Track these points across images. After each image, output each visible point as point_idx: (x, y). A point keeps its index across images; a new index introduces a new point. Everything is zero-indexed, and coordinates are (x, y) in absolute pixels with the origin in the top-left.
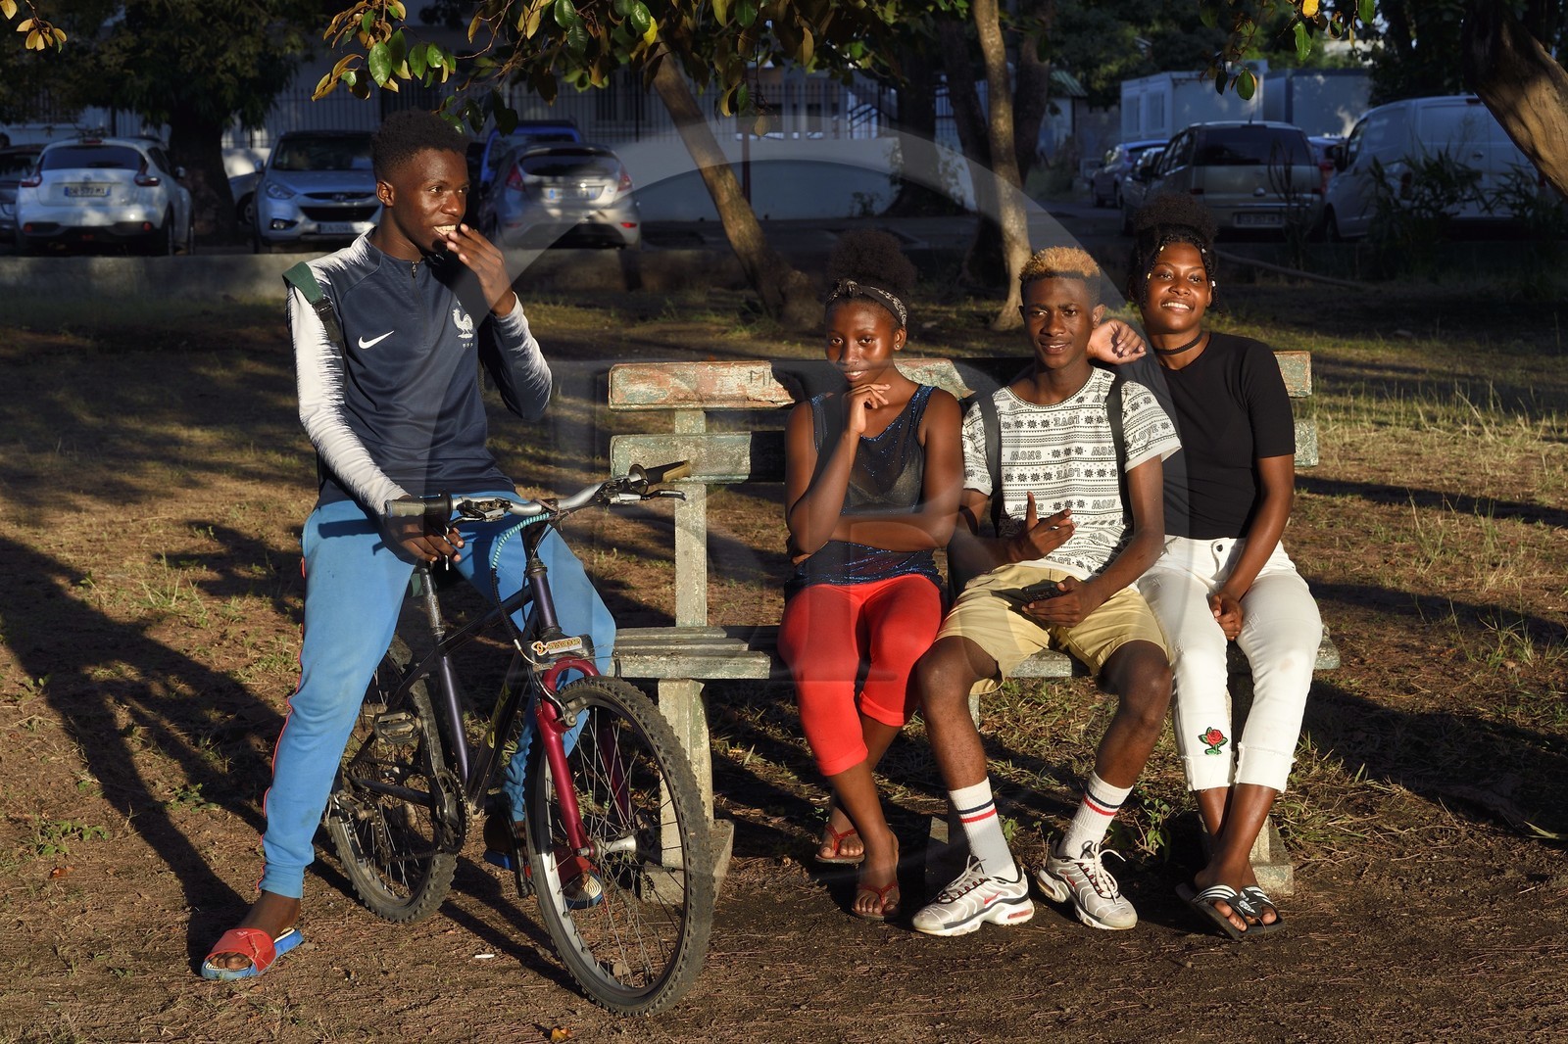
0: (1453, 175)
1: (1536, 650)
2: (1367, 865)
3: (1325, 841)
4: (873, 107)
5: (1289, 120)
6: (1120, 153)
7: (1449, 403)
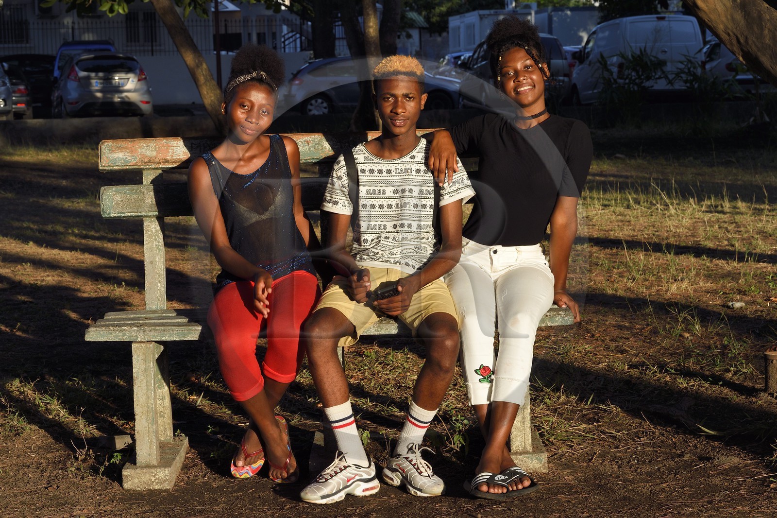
0: (649, 63)
1: (702, 326)
2: (595, 454)
3: (569, 440)
4: (297, 33)
5: (550, 32)
6: (448, 60)
7: (648, 193)
